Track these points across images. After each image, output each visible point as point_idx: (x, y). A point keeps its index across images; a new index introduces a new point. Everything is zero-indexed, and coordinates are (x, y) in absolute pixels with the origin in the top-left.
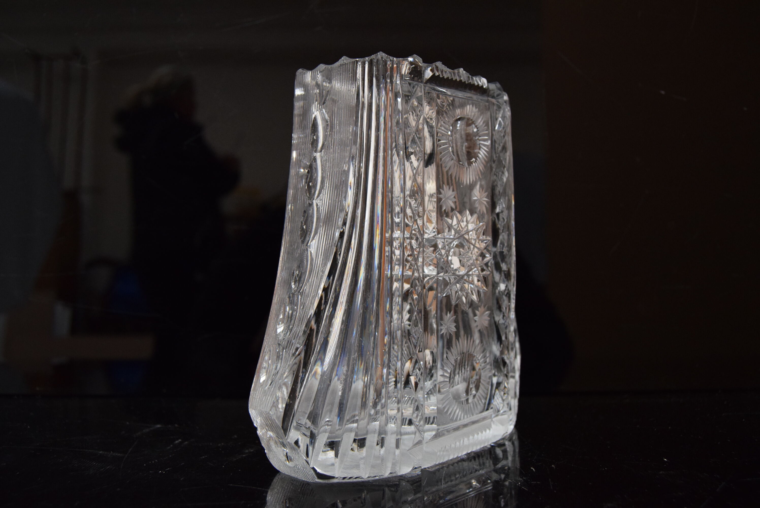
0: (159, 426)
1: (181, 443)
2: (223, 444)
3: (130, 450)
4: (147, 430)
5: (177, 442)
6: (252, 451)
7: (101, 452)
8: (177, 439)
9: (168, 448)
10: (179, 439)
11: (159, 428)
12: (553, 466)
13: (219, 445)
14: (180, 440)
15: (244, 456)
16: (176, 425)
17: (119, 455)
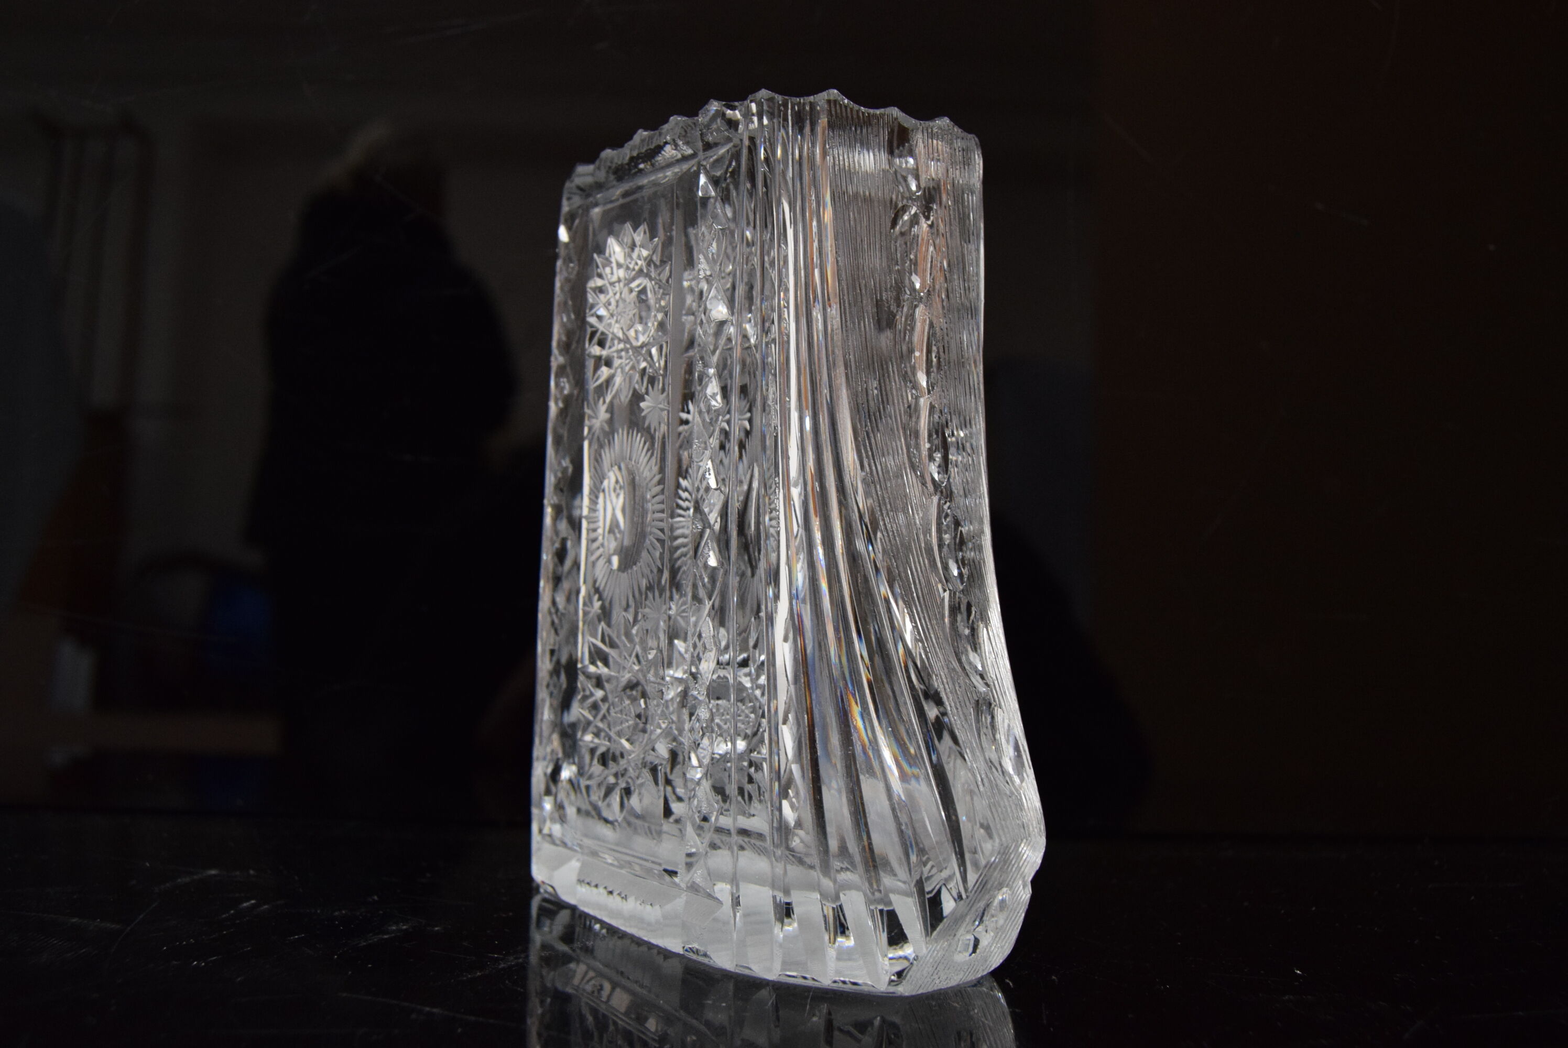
0: (213, 872)
1: (253, 907)
2: (344, 912)
3: (141, 917)
4: (187, 879)
5: (245, 905)
6: (405, 927)
7: (74, 920)
8: (248, 900)
9: (224, 916)
10: (253, 899)
11: (215, 876)
12: (1054, 977)
13: (336, 913)
14: (253, 902)
15: (386, 937)
16: (252, 872)
17: (113, 926)
